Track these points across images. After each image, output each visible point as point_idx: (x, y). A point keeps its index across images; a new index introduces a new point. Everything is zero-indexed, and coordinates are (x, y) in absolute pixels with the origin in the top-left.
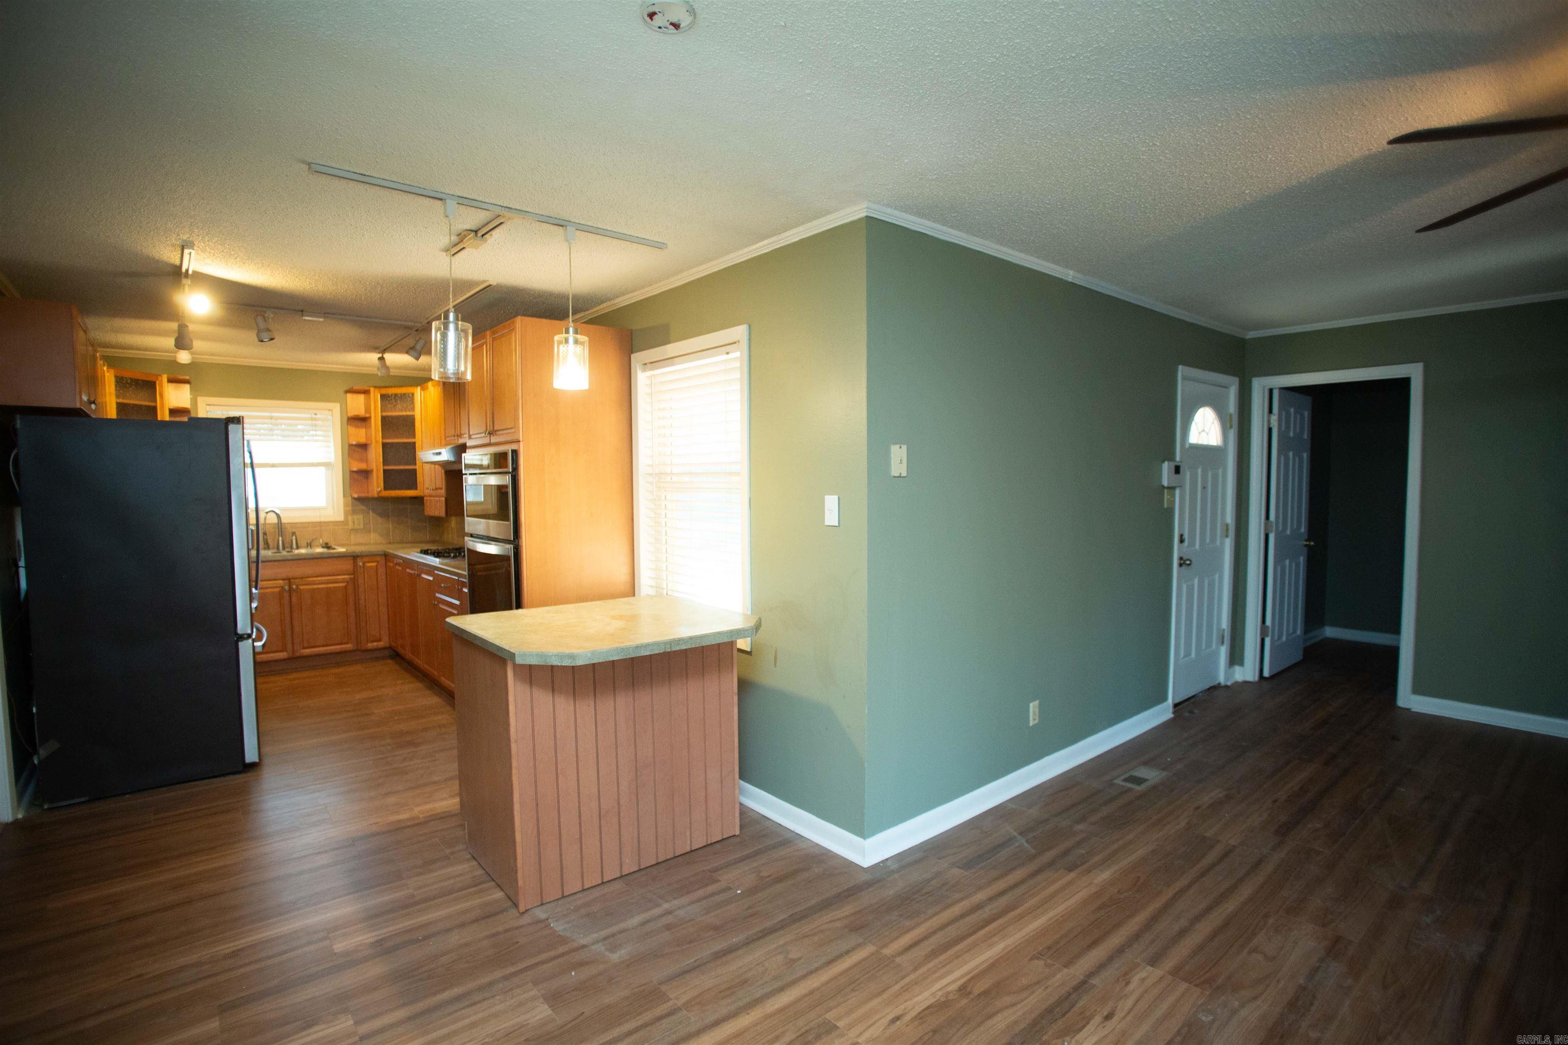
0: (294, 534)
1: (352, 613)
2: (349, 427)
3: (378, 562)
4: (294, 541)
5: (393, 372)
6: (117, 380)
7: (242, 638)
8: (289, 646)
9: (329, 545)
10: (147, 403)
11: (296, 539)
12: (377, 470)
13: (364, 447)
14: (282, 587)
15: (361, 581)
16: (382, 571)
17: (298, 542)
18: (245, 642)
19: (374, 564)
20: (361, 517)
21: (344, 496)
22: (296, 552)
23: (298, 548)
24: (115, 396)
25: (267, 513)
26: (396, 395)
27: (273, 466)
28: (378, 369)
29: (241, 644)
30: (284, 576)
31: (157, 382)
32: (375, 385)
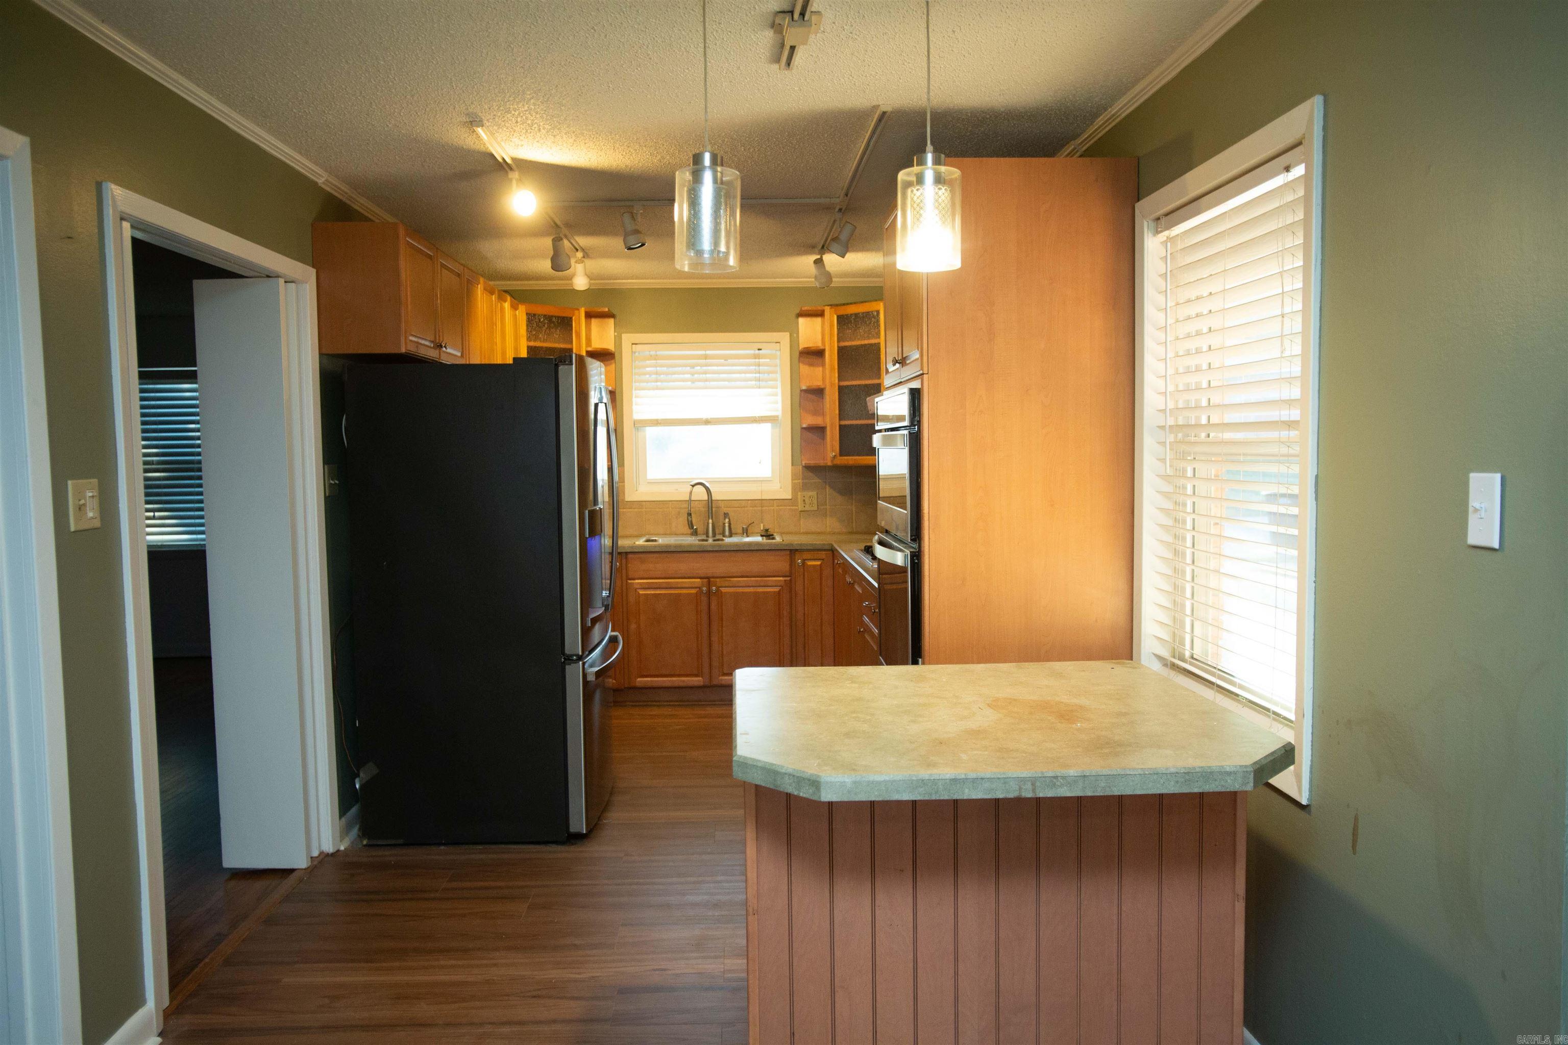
0: (726, 515)
1: (787, 632)
2: (801, 365)
3: (823, 560)
4: (727, 525)
5: (836, 282)
6: (528, 318)
7: (569, 659)
8: (706, 670)
9: (771, 531)
10: (562, 346)
11: (730, 524)
12: (832, 425)
13: (819, 392)
14: (699, 588)
15: (799, 587)
16: (828, 572)
17: (732, 526)
18: (573, 665)
19: (819, 563)
20: (814, 493)
21: (792, 465)
22: (728, 540)
23: (731, 535)
24: (526, 338)
25: (693, 486)
26: (856, 315)
27: (707, 422)
28: (816, 277)
29: (569, 669)
30: (702, 573)
31: (574, 318)
32: (830, 303)
